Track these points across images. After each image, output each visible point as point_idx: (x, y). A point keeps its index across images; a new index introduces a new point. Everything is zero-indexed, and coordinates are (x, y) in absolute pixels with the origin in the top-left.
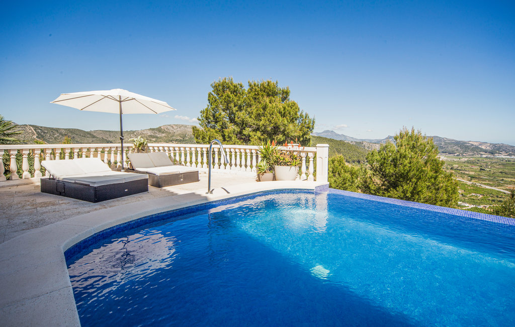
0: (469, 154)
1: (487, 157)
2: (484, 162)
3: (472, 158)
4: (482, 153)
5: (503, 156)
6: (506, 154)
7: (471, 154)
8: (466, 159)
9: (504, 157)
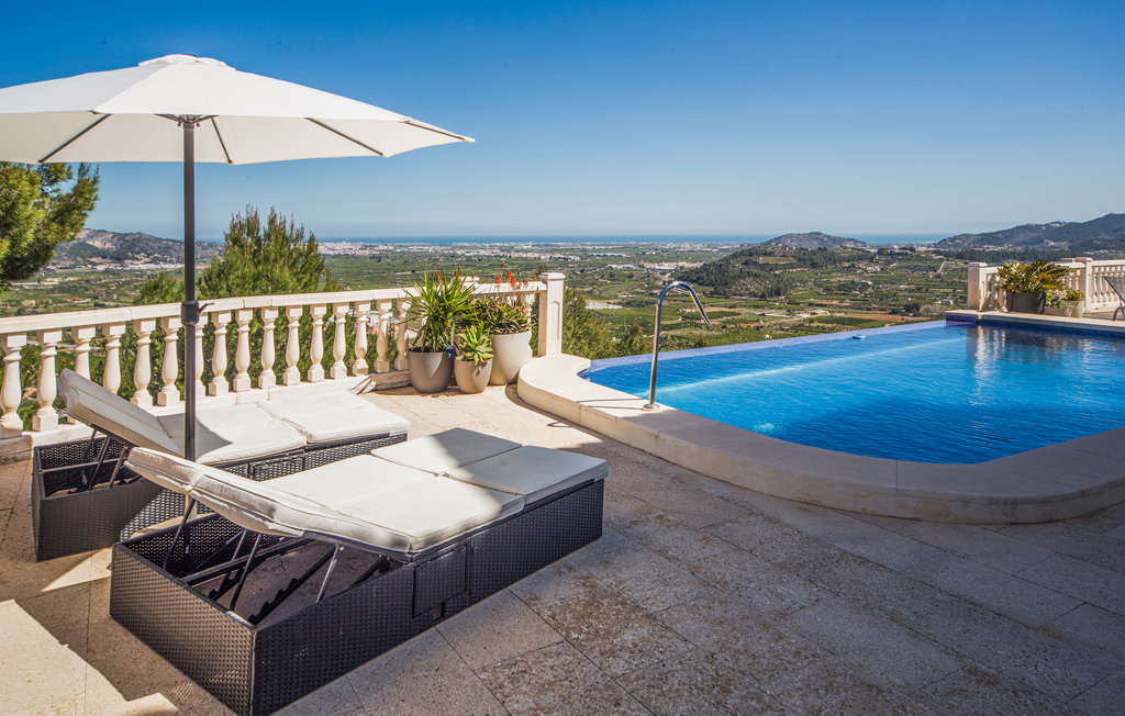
0: (63, 264)
1: (106, 272)
2: (102, 286)
3: (71, 275)
4: (94, 260)
5: (141, 265)
6: (147, 260)
7: (68, 264)
8: (56, 281)
9: (143, 267)
